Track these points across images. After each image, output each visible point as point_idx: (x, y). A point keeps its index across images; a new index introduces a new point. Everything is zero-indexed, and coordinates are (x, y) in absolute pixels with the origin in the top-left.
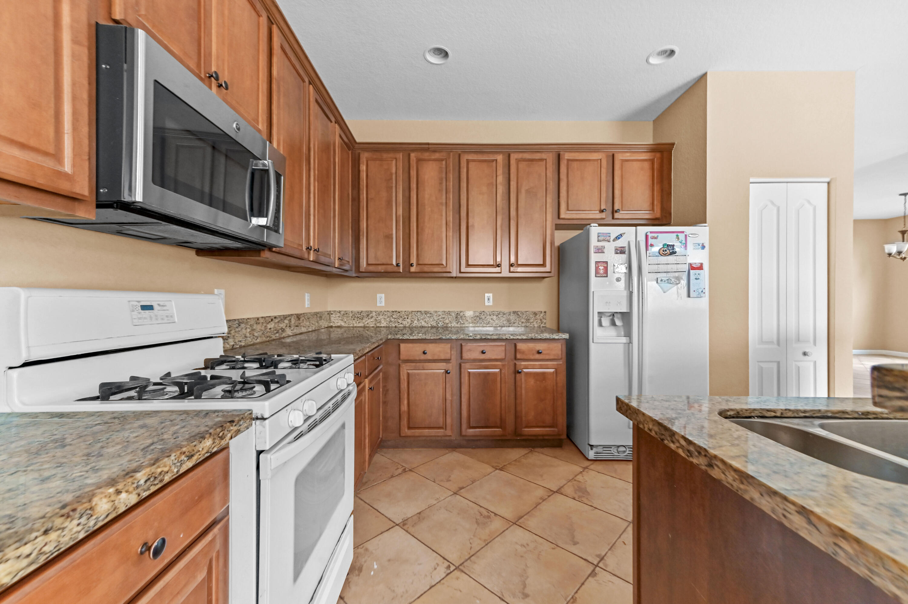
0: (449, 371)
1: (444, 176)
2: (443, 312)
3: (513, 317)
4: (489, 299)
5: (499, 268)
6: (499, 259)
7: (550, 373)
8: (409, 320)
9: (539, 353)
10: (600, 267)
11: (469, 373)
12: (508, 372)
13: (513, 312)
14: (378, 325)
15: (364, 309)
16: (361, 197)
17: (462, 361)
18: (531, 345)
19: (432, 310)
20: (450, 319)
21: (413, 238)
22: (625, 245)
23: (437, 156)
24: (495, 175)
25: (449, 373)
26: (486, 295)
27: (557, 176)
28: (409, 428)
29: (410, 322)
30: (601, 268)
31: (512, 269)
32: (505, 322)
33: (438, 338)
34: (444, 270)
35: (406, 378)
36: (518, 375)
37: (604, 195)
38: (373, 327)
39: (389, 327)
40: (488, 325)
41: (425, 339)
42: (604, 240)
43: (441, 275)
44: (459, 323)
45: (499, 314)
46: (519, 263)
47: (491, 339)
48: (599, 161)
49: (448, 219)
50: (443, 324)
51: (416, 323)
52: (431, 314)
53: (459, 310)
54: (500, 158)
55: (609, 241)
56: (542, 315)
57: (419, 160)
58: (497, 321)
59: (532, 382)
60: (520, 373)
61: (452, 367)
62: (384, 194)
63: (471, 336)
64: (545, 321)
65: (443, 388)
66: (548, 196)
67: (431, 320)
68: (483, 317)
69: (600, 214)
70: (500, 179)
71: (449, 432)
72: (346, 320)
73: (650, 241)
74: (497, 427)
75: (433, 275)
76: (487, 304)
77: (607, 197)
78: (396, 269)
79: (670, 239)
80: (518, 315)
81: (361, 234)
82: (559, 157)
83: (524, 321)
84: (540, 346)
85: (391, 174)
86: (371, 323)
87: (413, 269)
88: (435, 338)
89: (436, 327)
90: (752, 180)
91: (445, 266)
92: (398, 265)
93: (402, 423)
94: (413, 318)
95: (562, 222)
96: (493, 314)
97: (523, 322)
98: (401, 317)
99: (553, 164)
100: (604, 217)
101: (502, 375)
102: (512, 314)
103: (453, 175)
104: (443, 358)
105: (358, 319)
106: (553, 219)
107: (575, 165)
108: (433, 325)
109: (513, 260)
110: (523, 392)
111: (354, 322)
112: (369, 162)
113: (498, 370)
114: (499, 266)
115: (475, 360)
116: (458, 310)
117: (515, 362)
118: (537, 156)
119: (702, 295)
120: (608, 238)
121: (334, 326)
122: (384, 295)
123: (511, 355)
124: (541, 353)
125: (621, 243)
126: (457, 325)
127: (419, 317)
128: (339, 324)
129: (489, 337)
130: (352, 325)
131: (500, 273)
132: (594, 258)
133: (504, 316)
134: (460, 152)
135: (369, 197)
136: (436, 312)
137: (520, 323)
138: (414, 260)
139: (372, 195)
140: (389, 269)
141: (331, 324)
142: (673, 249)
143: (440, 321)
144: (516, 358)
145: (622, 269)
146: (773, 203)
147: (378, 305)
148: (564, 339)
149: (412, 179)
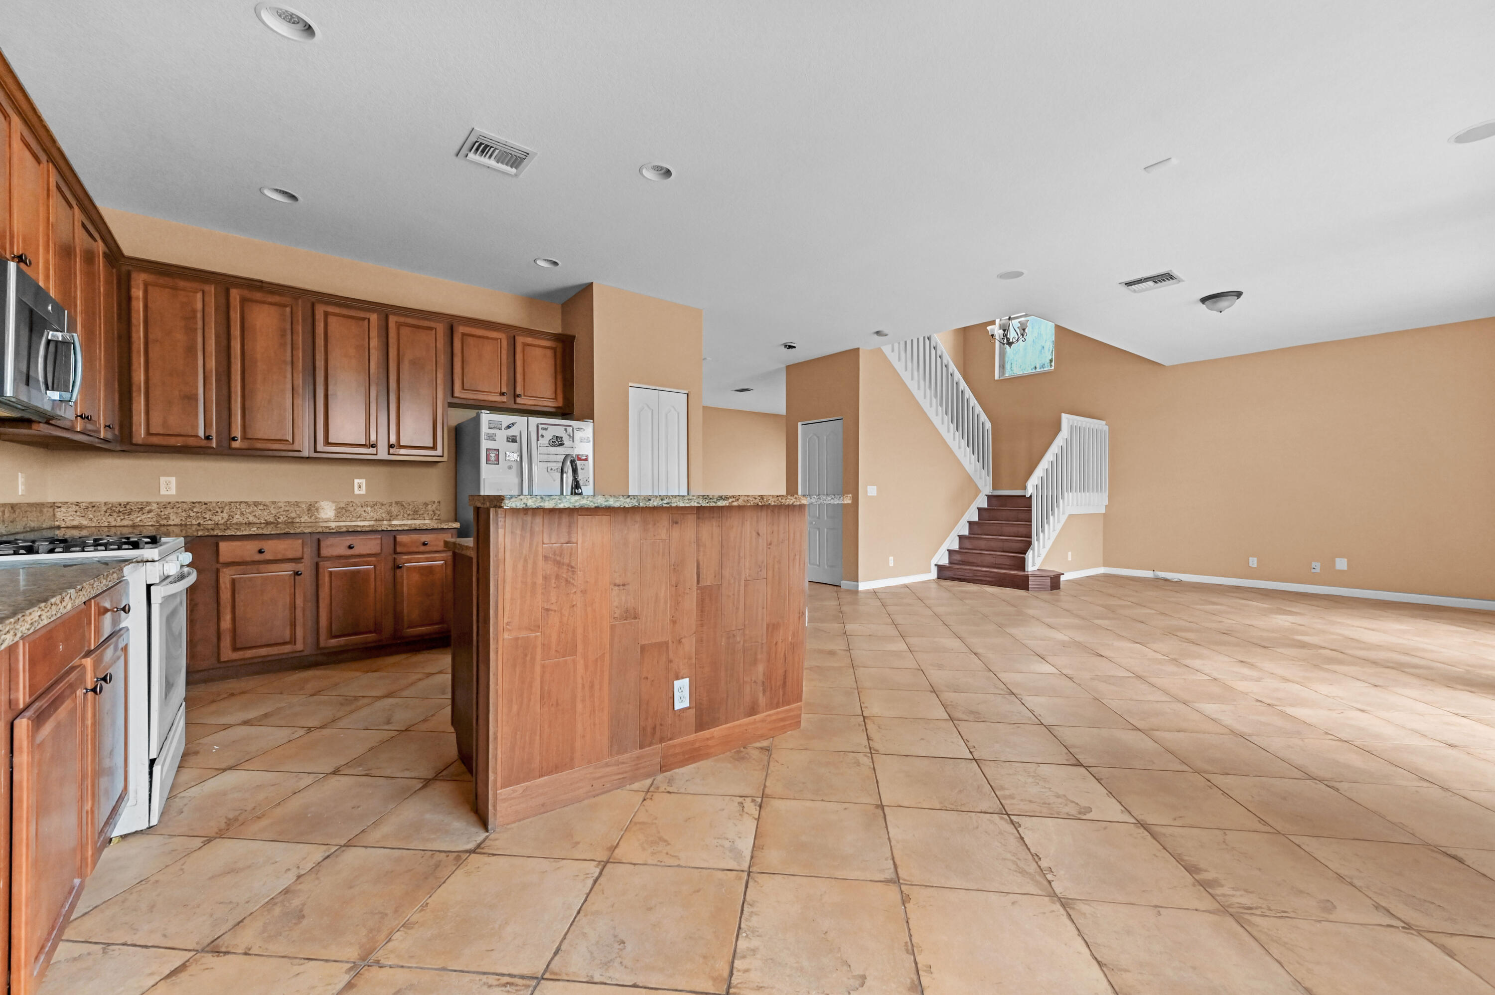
0: (300, 572)
1: (288, 326)
2: (286, 502)
3: (394, 509)
4: (360, 487)
5: (375, 449)
6: (373, 438)
7: (438, 566)
8: (225, 515)
9: (424, 544)
10: (491, 455)
11: (331, 573)
12: (385, 567)
13: (396, 502)
14: (164, 522)
15: (132, 499)
16: (134, 335)
17: (320, 559)
18: (415, 537)
19: (266, 500)
20: (298, 512)
21: (236, 401)
22: (517, 434)
23: (276, 299)
24: (367, 337)
25: (301, 574)
26: (356, 481)
27: (450, 350)
28: (235, 649)
29: (227, 517)
30: (493, 455)
31: (392, 451)
32: (384, 515)
33: (283, 532)
34: (290, 448)
35: (228, 585)
36: (398, 571)
37: (505, 378)
38: (152, 526)
39: (186, 525)
40: (359, 520)
41: (263, 535)
42: (495, 428)
43: (284, 454)
44: (313, 518)
45: (376, 504)
46: (401, 444)
47: (361, 531)
48: (499, 341)
49: (296, 383)
50: (286, 518)
51: (238, 518)
52: (264, 505)
53: (313, 500)
54: (374, 317)
55: (500, 429)
56: (434, 506)
57: (244, 301)
58: (372, 514)
59: (416, 577)
60: (401, 567)
61: (305, 567)
62: (180, 336)
63: (333, 529)
64: (439, 513)
65: (290, 595)
66: (438, 370)
67: (266, 514)
68: (352, 509)
69: (501, 397)
70: (374, 343)
71: (299, 646)
72: (91, 516)
73: (541, 432)
74: (370, 632)
75: (270, 453)
76: (357, 492)
77: (508, 380)
78: (204, 443)
79: (560, 432)
80: (402, 505)
81: (134, 388)
82: (451, 330)
83: (411, 513)
84: (425, 538)
85: (194, 311)
86: (149, 520)
87: (235, 445)
88: (278, 532)
89: (275, 523)
90: (630, 384)
91: (292, 443)
92: (208, 438)
93: (222, 645)
94: (231, 512)
95: (455, 401)
96: (367, 505)
97: (409, 515)
98: (210, 510)
99: (444, 336)
100: (505, 401)
101: (377, 572)
102: (394, 505)
103: (303, 327)
104: (290, 556)
105: (121, 514)
106: (444, 396)
107: (471, 341)
108: (269, 520)
109: (393, 440)
110: (405, 589)
111: (111, 519)
112: (150, 288)
113: (372, 567)
114: (373, 446)
115: (340, 557)
116: (310, 499)
117: (396, 556)
118: (426, 323)
119: (587, 483)
120: (500, 426)
121: (63, 526)
122: (174, 478)
123: (389, 548)
124: (426, 544)
125: (512, 432)
126: (309, 520)
127: (243, 510)
128: (75, 523)
129: (359, 529)
130: (106, 524)
131: (376, 455)
132: (485, 445)
133: (383, 507)
134: (313, 300)
135: (151, 337)
136: (274, 503)
137: (406, 516)
138: (237, 432)
139: (156, 333)
140: (191, 442)
141: (57, 523)
142: (562, 441)
143: (282, 515)
144: (395, 552)
145: (515, 456)
146: (648, 406)
147: (163, 492)
148: (455, 528)
149: (232, 324)
